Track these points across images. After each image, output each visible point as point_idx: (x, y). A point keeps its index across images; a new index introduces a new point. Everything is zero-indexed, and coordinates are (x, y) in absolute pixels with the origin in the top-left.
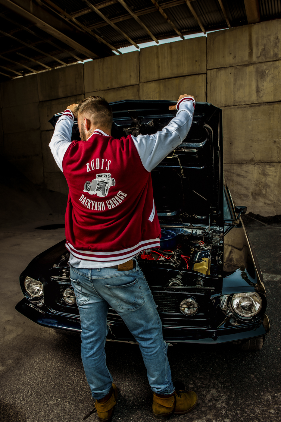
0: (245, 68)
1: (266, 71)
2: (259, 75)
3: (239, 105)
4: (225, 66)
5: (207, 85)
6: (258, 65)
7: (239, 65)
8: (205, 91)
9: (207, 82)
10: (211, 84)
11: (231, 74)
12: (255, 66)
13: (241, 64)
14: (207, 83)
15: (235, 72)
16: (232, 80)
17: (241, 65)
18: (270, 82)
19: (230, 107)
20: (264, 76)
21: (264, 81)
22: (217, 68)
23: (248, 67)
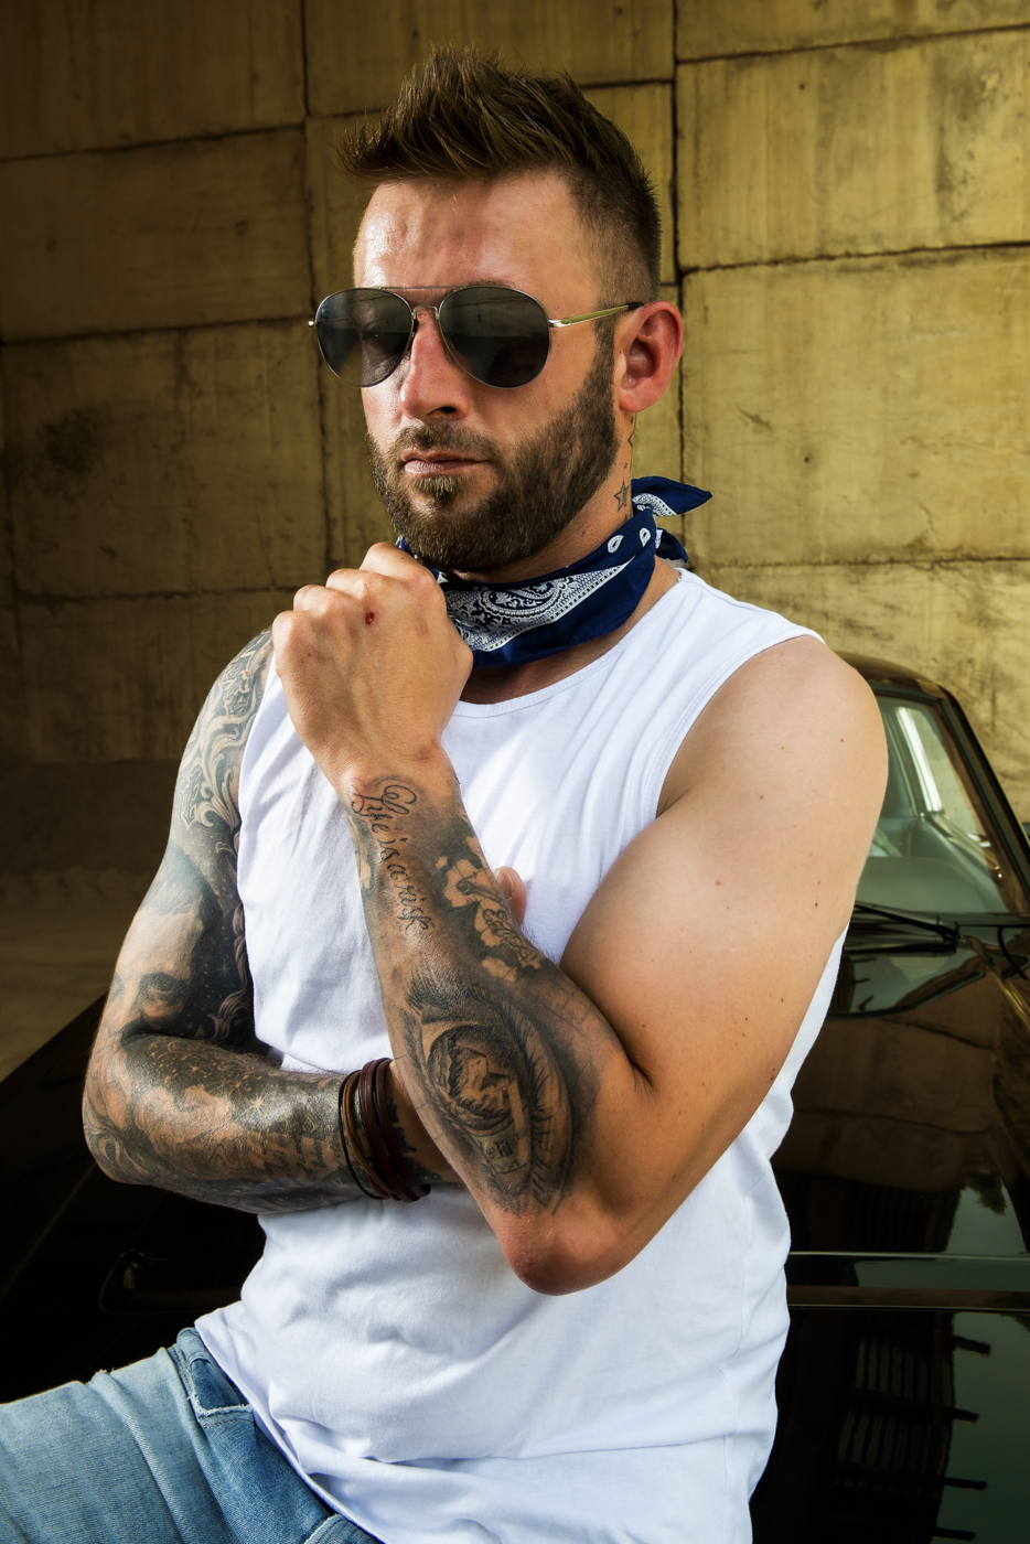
0: (876, 59)
1: (984, 77)
2: (950, 97)
3: (848, 255)
4: (774, 47)
5: (680, 143)
6: (945, 47)
7: (846, 40)
8: (669, 177)
9: (680, 124)
10: (697, 143)
11: (802, 87)
12: (929, 48)
13: (857, 38)
14: (676, 133)
15: (826, 81)
16: (811, 120)
17: (854, 45)
18: (1004, 137)
19: (800, 266)
20: (977, 104)
21: (974, 130)
22: (729, 50)
23: (890, 57)
